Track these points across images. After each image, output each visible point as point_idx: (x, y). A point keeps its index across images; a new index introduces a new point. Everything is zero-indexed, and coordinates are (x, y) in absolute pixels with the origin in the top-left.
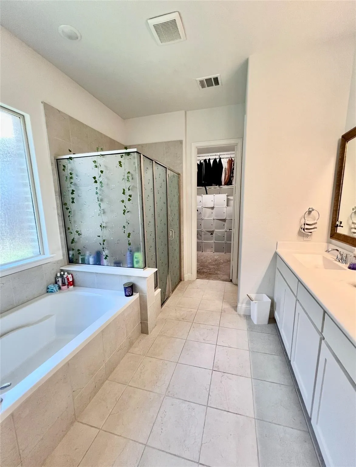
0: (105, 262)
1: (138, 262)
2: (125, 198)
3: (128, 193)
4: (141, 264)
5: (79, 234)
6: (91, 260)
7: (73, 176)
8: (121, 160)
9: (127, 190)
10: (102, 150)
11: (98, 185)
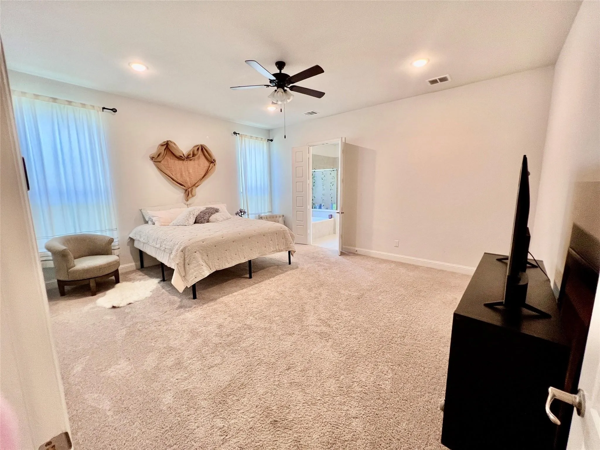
0: (323, 208)
1: (334, 208)
2: (331, 185)
3: (332, 183)
4: (335, 208)
5: (315, 198)
6: (318, 207)
7: (315, 177)
8: (331, 172)
9: (332, 182)
10: (325, 169)
11: (323, 180)
